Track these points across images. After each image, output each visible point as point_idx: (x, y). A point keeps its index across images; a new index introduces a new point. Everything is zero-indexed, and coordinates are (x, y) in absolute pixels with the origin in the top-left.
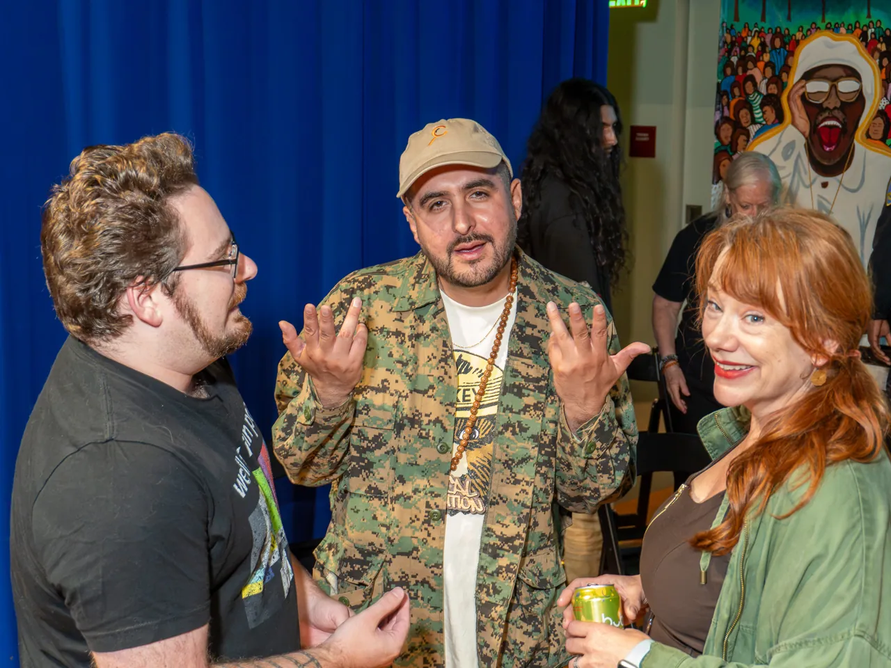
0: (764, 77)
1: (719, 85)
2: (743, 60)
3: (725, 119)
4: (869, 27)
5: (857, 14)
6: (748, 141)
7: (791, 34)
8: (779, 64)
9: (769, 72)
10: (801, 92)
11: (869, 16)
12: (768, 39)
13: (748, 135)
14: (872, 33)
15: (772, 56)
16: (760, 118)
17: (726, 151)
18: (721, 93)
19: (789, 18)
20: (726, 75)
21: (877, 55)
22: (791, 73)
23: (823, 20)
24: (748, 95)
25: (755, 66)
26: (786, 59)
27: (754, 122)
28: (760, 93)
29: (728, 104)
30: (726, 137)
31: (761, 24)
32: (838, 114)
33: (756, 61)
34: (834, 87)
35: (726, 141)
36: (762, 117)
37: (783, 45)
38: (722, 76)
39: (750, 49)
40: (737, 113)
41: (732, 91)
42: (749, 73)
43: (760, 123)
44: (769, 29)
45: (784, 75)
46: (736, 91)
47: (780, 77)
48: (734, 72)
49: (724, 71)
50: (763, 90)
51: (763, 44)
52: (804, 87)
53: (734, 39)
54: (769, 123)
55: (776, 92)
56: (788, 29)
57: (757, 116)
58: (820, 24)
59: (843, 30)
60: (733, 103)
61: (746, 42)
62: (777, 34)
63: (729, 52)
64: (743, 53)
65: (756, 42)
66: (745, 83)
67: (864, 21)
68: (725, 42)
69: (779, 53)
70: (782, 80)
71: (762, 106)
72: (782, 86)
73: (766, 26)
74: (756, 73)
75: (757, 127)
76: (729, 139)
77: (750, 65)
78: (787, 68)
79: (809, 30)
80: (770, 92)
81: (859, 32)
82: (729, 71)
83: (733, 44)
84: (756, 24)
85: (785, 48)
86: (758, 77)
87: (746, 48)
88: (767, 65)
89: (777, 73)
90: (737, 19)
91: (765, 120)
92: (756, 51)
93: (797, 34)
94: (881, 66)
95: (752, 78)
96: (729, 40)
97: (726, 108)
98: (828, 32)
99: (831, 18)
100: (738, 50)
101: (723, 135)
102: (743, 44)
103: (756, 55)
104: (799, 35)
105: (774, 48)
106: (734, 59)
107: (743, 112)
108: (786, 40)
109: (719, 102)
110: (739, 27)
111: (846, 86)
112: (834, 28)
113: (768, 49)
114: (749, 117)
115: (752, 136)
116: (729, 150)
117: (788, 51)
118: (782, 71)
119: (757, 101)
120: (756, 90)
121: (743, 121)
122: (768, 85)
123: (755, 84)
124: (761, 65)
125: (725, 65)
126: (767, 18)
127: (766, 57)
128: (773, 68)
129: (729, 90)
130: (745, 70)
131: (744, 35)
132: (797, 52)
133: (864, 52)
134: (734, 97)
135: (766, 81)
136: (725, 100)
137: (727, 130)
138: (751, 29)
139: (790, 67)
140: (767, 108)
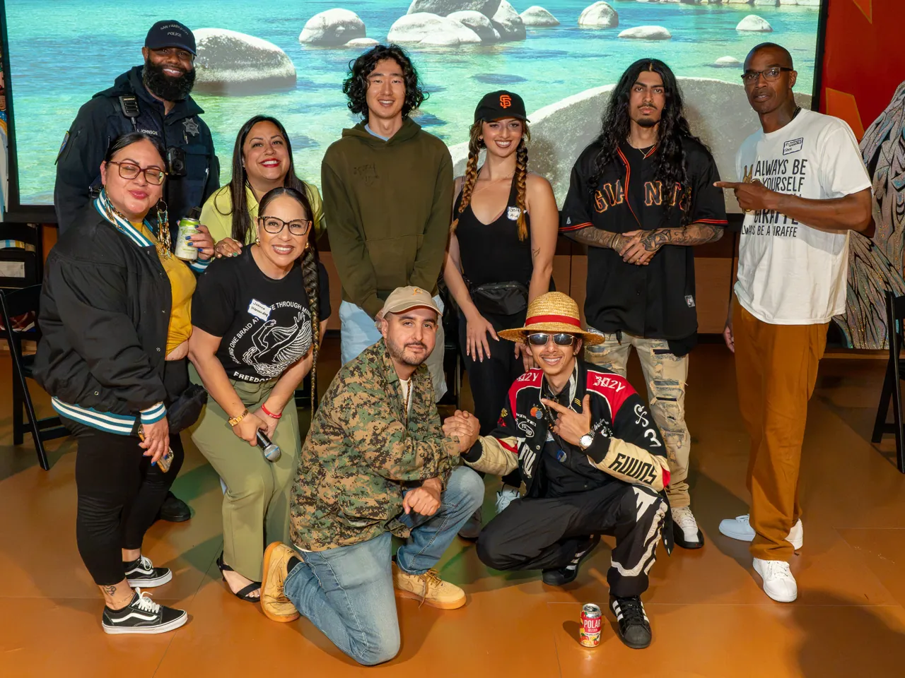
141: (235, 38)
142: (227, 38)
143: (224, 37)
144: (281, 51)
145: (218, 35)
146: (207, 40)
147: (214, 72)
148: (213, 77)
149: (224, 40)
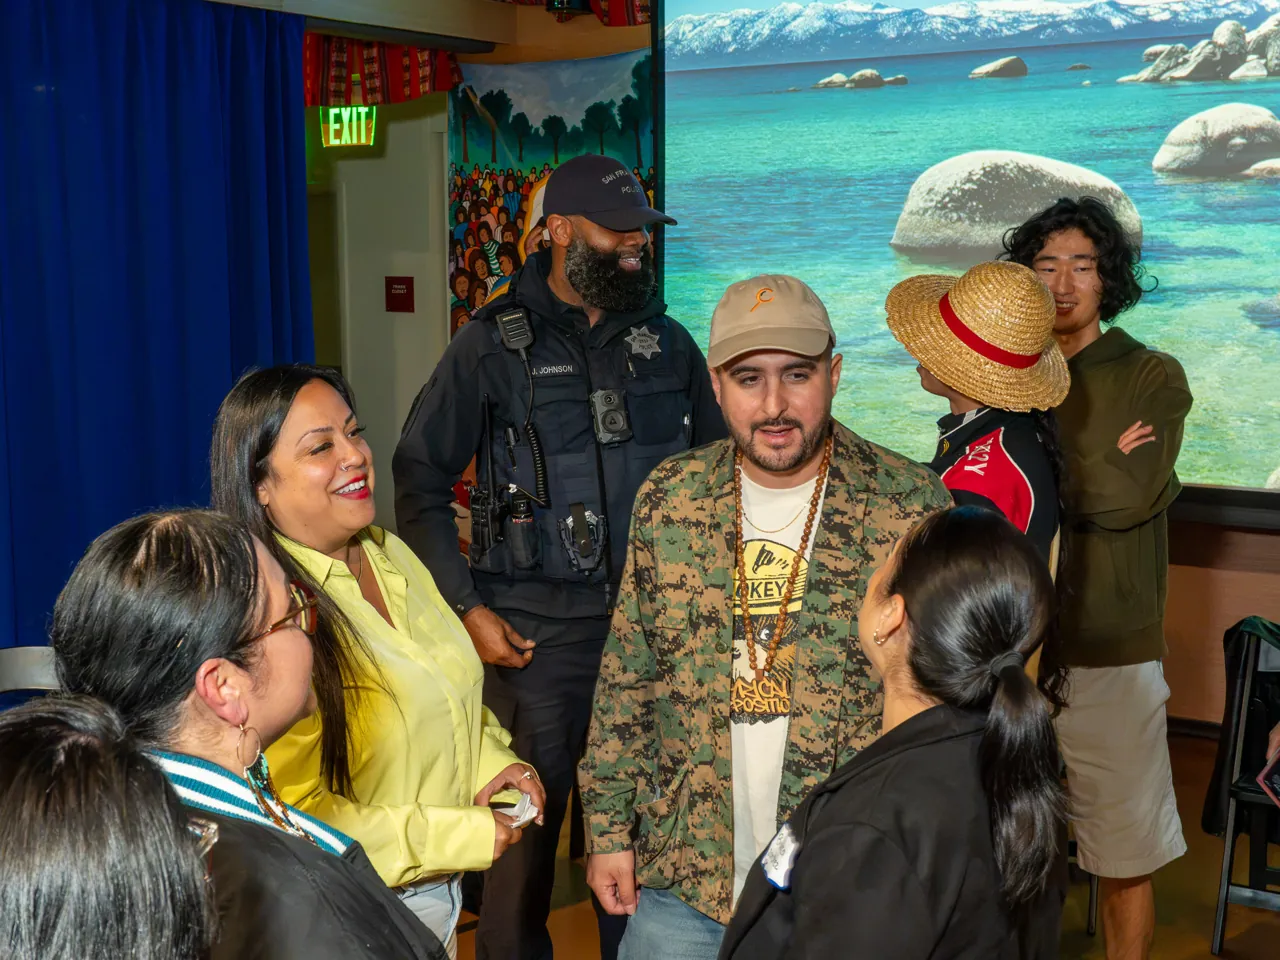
0: (499, 224)
1: (451, 234)
2: (476, 205)
3: (459, 271)
6: (486, 295)
7: (524, 175)
8: (513, 208)
9: (503, 216)
10: (538, 240)
12: (500, 181)
13: (486, 289)
15: (505, 200)
16: (496, 269)
17: (463, 306)
18: (454, 242)
19: (520, 159)
20: (458, 222)
22: (527, 217)
23: (556, 161)
24: (483, 244)
25: (489, 212)
26: (520, 205)
27: (491, 274)
28: (496, 242)
29: (463, 255)
30: (463, 291)
31: (492, 166)
33: (489, 205)
35: (464, 296)
36: (499, 268)
37: (517, 188)
38: (454, 223)
39: (482, 192)
40: (472, 263)
41: (466, 239)
42: (483, 219)
43: (498, 275)
44: (501, 170)
45: (519, 221)
46: (471, 240)
47: (515, 223)
48: (467, 219)
49: (456, 218)
50: (498, 238)
51: (495, 188)
52: (540, 234)
53: (464, 181)
54: (507, 275)
55: (511, 239)
56: (520, 171)
57: (494, 267)
60: (468, 253)
61: (477, 185)
62: (509, 176)
63: (460, 196)
64: (475, 198)
65: (488, 186)
66: (479, 230)
68: (455, 185)
69: (513, 197)
70: (517, 227)
71: (498, 255)
72: (518, 234)
73: (498, 167)
74: (490, 219)
75: (496, 278)
76: (466, 294)
77: (483, 210)
78: (522, 214)
79: (542, 171)
80: (506, 240)
82: (461, 218)
83: (463, 187)
84: (486, 167)
85: (518, 191)
86: (492, 224)
87: (478, 192)
88: (502, 210)
89: (512, 219)
90: (466, 159)
91: (502, 271)
92: (488, 195)
93: (530, 177)
95: (486, 225)
96: (459, 183)
97: (460, 259)
100: (469, 193)
101: (459, 289)
102: (475, 188)
103: (489, 199)
104: (532, 178)
105: (507, 191)
106: (466, 204)
107: (479, 263)
108: (519, 183)
109: (452, 252)
110: (469, 169)
113: (502, 192)
114: (485, 268)
115: (489, 289)
116: (466, 305)
117: (522, 195)
118: (516, 218)
119: (493, 251)
120: (491, 238)
121: (479, 273)
122: (503, 234)
123: (489, 232)
124: (494, 210)
125: (457, 211)
126: (498, 158)
127: (500, 202)
128: (508, 214)
129: (462, 238)
130: (479, 216)
131: (475, 177)
132: (531, 195)
134: (468, 247)
135: (500, 228)
136: (459, 249)
137: (463, 283)
138: (482, 170)
139: (525, 213)
140: (503, 258)
141: (1032, 167)
142: (1017, 166)
143: (1011, 166)
144: (1117, 187)
145: (1001, 162)
146: (982, 172)
147: (989, 229)
148: (986, 238)
149: (1011, 170)
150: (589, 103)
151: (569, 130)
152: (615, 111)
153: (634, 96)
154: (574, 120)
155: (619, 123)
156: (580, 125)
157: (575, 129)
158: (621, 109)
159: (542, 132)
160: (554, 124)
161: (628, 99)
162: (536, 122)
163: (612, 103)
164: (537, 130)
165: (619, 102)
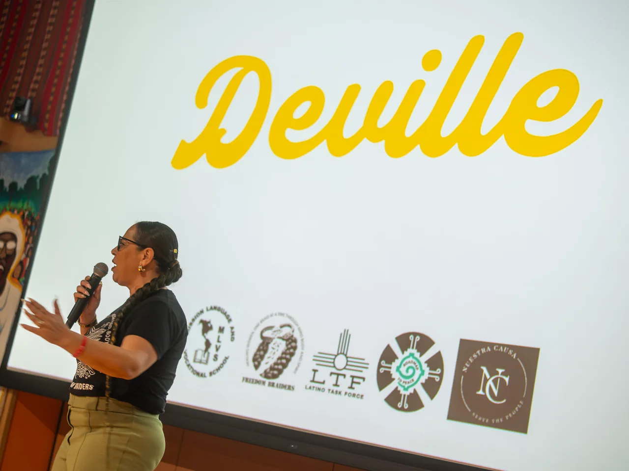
4: (26, 210)
5: (23, 202)
11: (28, 204)
14: (28, 215)
21: (26, 227)
23: (9, 206)
32: (4, 262)
34: (5, 245)
58: (8, 208)
59: (16, 212)
67: (25, 207)
81: (22, 213)
94: (26, 234)
98: (10, 213)
99: (13, 204)
111: (11, 245)
112: (12, 211)
133: (22, 225)
150: (29, 176)
151: (19, 188)
152: (38, 181)
153: (47, 173)
154: (21, 184)
155: (38, 187)
156: (23, 187)
157: (21, 189)
158: (42, 180)
159: (8, 190)
160: (13, 185)
161: (44, 175)
162: (7, 185)
163: (38, 177)
164: (6, 189)
165: (41, 176)
